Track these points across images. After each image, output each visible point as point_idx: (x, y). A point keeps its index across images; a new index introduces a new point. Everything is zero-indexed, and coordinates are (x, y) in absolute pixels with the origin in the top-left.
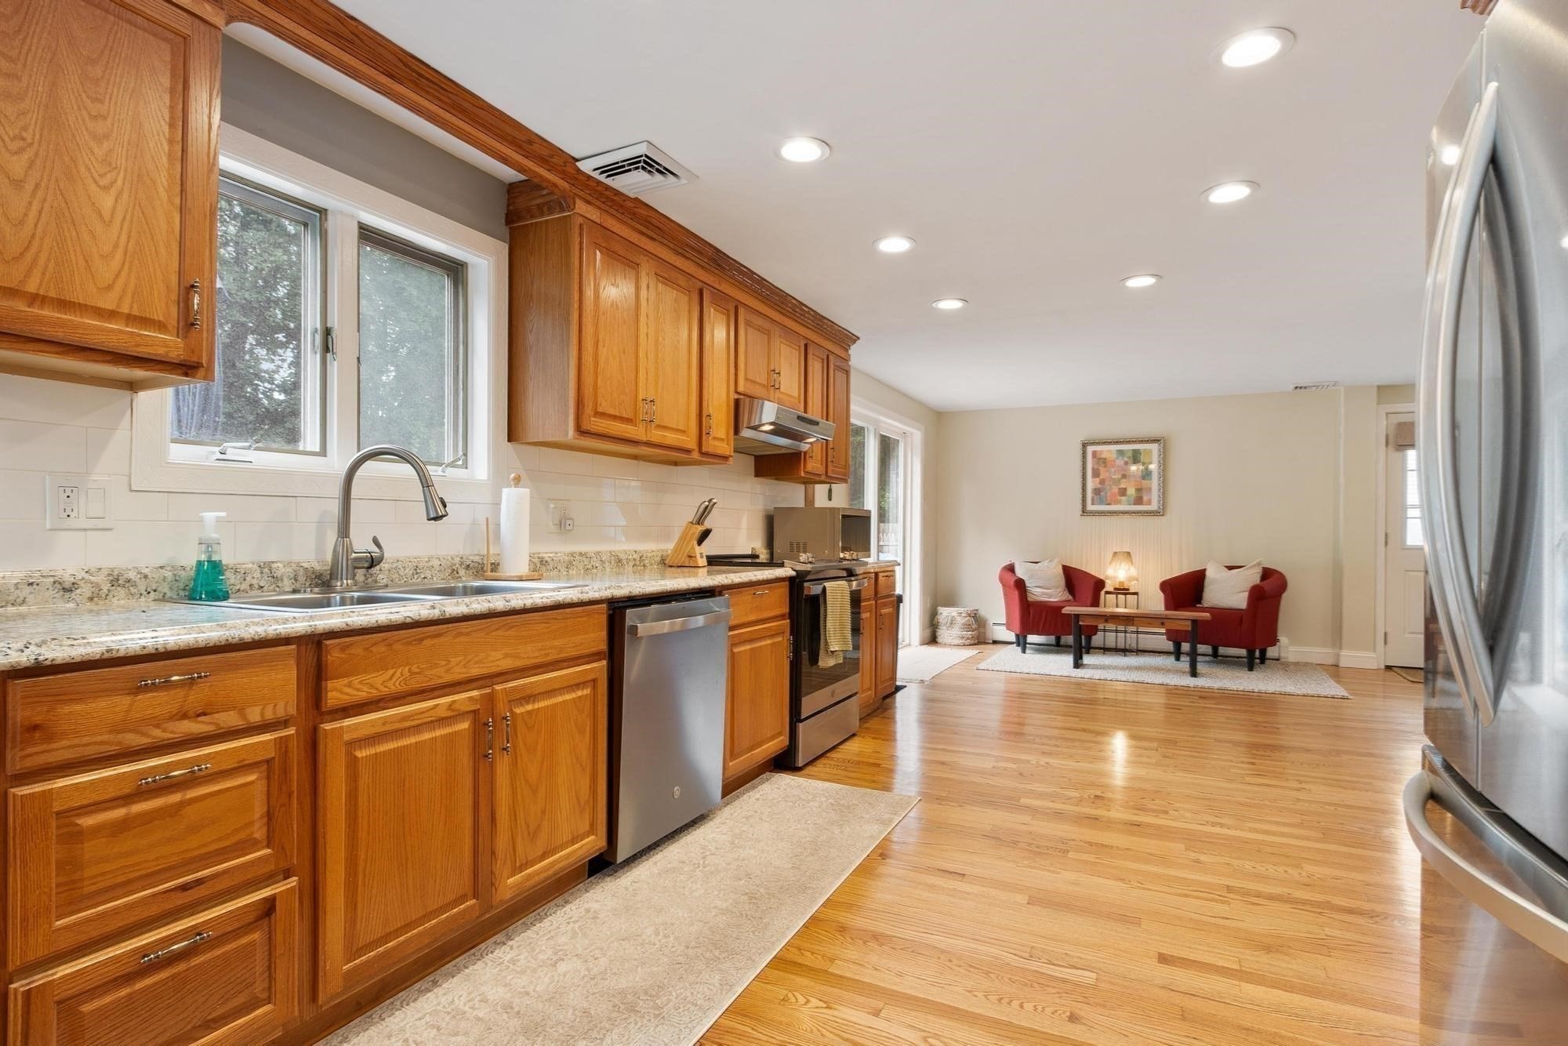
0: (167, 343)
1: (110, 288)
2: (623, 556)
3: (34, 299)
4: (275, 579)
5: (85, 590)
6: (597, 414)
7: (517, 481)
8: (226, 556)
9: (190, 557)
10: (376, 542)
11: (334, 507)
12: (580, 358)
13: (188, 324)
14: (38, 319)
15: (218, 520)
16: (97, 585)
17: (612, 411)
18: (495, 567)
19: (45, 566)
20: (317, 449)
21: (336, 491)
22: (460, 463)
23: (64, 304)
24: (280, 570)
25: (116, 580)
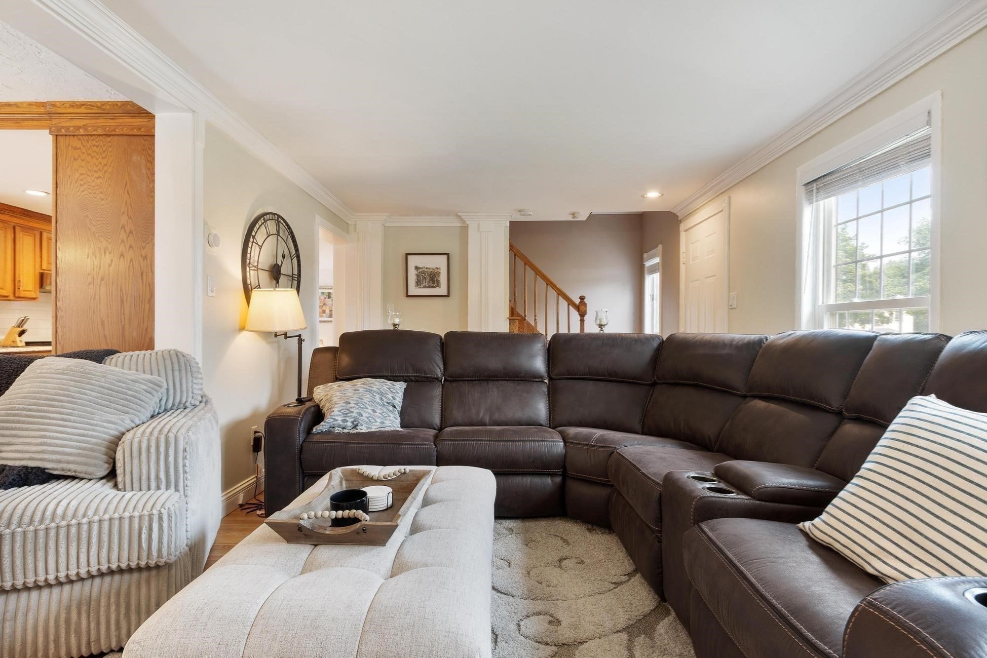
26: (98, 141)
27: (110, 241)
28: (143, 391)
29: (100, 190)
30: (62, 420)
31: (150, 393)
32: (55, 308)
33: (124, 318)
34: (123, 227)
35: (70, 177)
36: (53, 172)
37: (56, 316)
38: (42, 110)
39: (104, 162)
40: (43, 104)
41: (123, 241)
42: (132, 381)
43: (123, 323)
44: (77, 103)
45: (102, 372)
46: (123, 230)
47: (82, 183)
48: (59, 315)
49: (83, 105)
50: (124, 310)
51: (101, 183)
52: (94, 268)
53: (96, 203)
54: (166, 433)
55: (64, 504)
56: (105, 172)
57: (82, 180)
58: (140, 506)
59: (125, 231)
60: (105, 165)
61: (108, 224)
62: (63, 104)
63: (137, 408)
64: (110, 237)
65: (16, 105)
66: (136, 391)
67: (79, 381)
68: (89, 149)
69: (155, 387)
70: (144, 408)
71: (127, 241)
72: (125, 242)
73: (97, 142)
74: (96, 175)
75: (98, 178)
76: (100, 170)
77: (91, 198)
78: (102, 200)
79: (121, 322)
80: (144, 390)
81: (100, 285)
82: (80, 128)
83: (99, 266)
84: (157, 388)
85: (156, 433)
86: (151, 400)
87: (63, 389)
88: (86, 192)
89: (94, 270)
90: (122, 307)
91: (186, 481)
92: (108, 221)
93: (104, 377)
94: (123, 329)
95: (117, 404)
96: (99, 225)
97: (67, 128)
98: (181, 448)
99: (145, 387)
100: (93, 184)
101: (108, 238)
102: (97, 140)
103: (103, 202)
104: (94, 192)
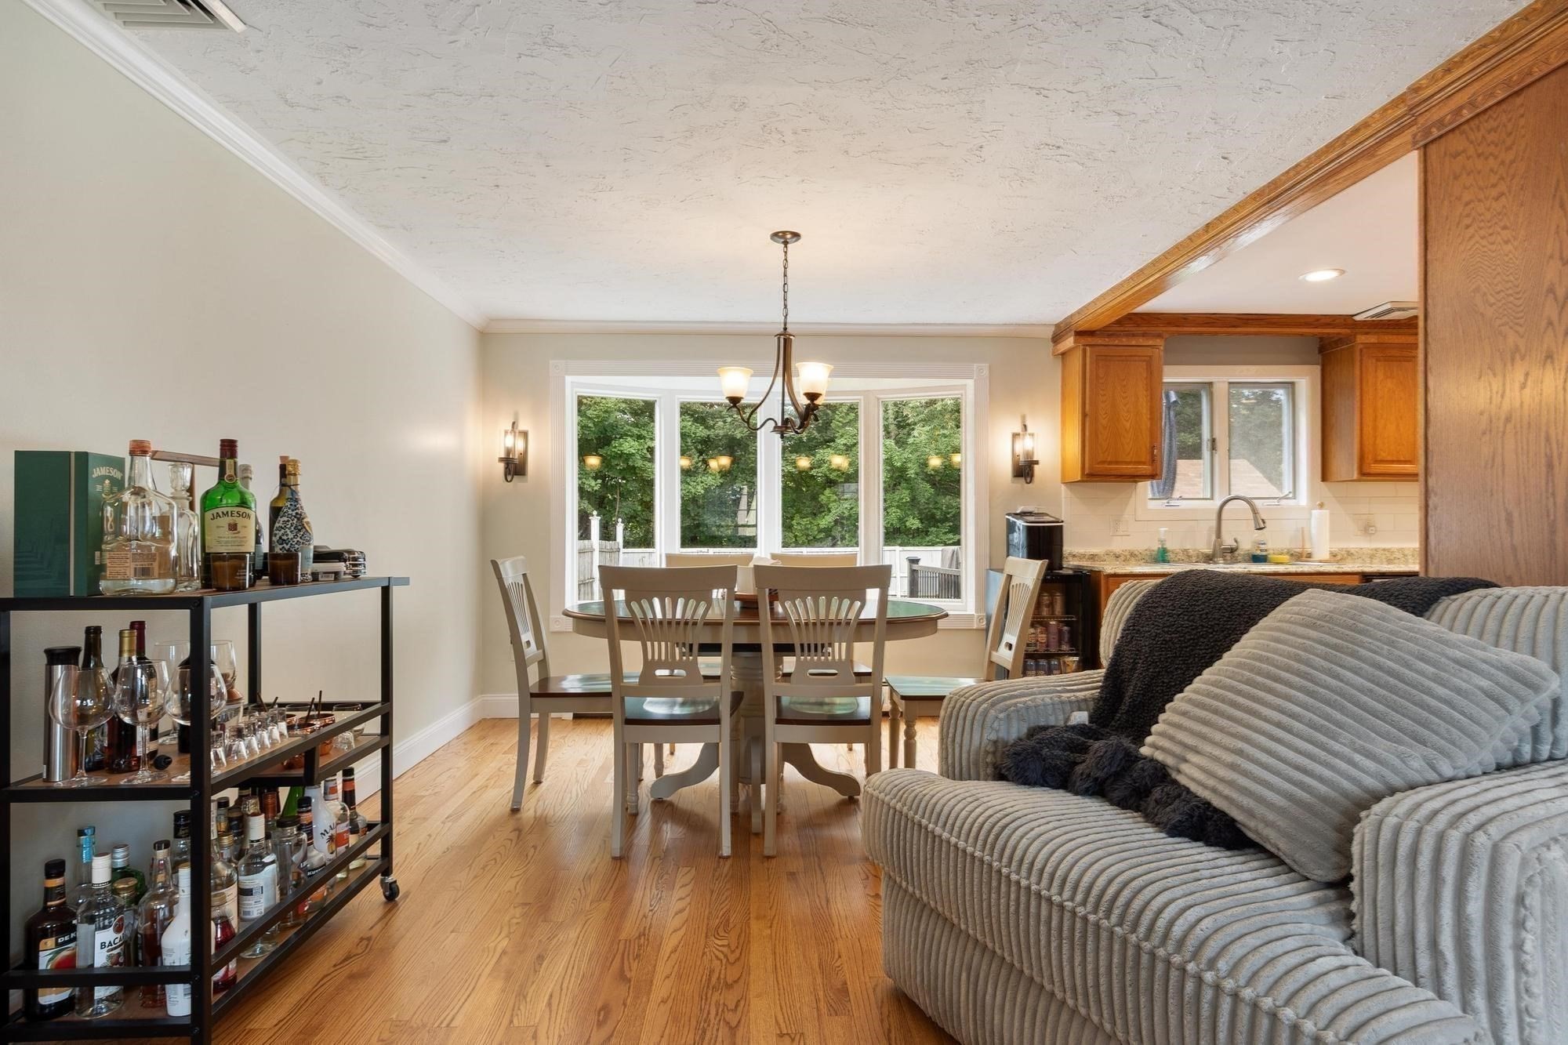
0: (1146, 469)
1: (1129, 454)
2: (1352, 551)
3: (1110, 463)
4: (1189, 557)
5: (1122, 558)
6: (1377, 462)
7: (1321, 506)
8: (1169, 546)
9: (1156, 546)
10: (1236, 541)
11: (1214, 524)
12: (1361, 430)
13: (1153, 460)
14: (1111, 469)
15: (1165, 531)
16: (1125, 556)
17: (1389, 458)
18: (1309, 556)
19: (1110, 549)
20: (1209, 497)
21: (1214, 516)
22: (1291, 496)
23: (1117, 463)
24: (1191, 552)
25: (1132, 555)
26: (1498, 117)
27: (1521, 330)
28: (1479, 693)
29: (1502, 224)
30: (1278, 725)
31: (1497, 700)
32: (1423, 490)
33: (1555, 503)
34: (1551, 290)
35: (1447, 219)
36: (1420, 220)
37: (1427, 506)
38: (1403, 109)
39: (1510, 156)
40: (1401, 99)
41: (1550, 323)
42: (1456, 661)
43: (1552, 518)
44: (1456, 60)
45: (1392, 633)
46: (1551, 296)
47: (1467, 221)
48: (1431, 503)
49: (1467, 56)
50: (1553, 486)
51: (1504, 207)
52: (1491, 398)
53: (1494, 254)
54: (1470, 828)
55: (1191, 915)
56: (1513, 177)
57: (1468, 216)
58: (1327, 1010)
59: (1556, 299)
60: (1512, 162)
61: (1517, 293)
62: (1432, 77)
63: (1448, 731)
64: (1521, 321)
65: (1365, 124)
66: (1458, 691)
67: (1335, 647)
68: (1479, 145)
69: (1517, 686)
70: (1469, 736)
71: (1560, 320)
72: (1556, 323)
73: (1495, 120)
74: (1494, 192)
75: (1497, 199)
76: (1502, 178)
77: (1484, 247)
78: (1506, 242)
79: (1548, 516)
80: (1481, 689)
81: (1504, 432)
82: (1461, 108)
83: (1500, 392)
84: (1524, 691)
85: (1442, 820)
86: (1497, 718)
87: (1299, 660)
88: (1477, 238)
89: (1491, 403)
90: (1550, 478)
91: (1525, 997)
92: (1517, 287)
93: (1391, 644)
94: (1553, 532)
95: (1403, 715)
96: (1499, 301)
97: (1440, 123)
98: (1509, 891)
99: (1485, 683)
100: (1488, 216)
101: (1517, 324)
102: (1495, 116)
103: (1509, 247)
104: (1491, 231)
